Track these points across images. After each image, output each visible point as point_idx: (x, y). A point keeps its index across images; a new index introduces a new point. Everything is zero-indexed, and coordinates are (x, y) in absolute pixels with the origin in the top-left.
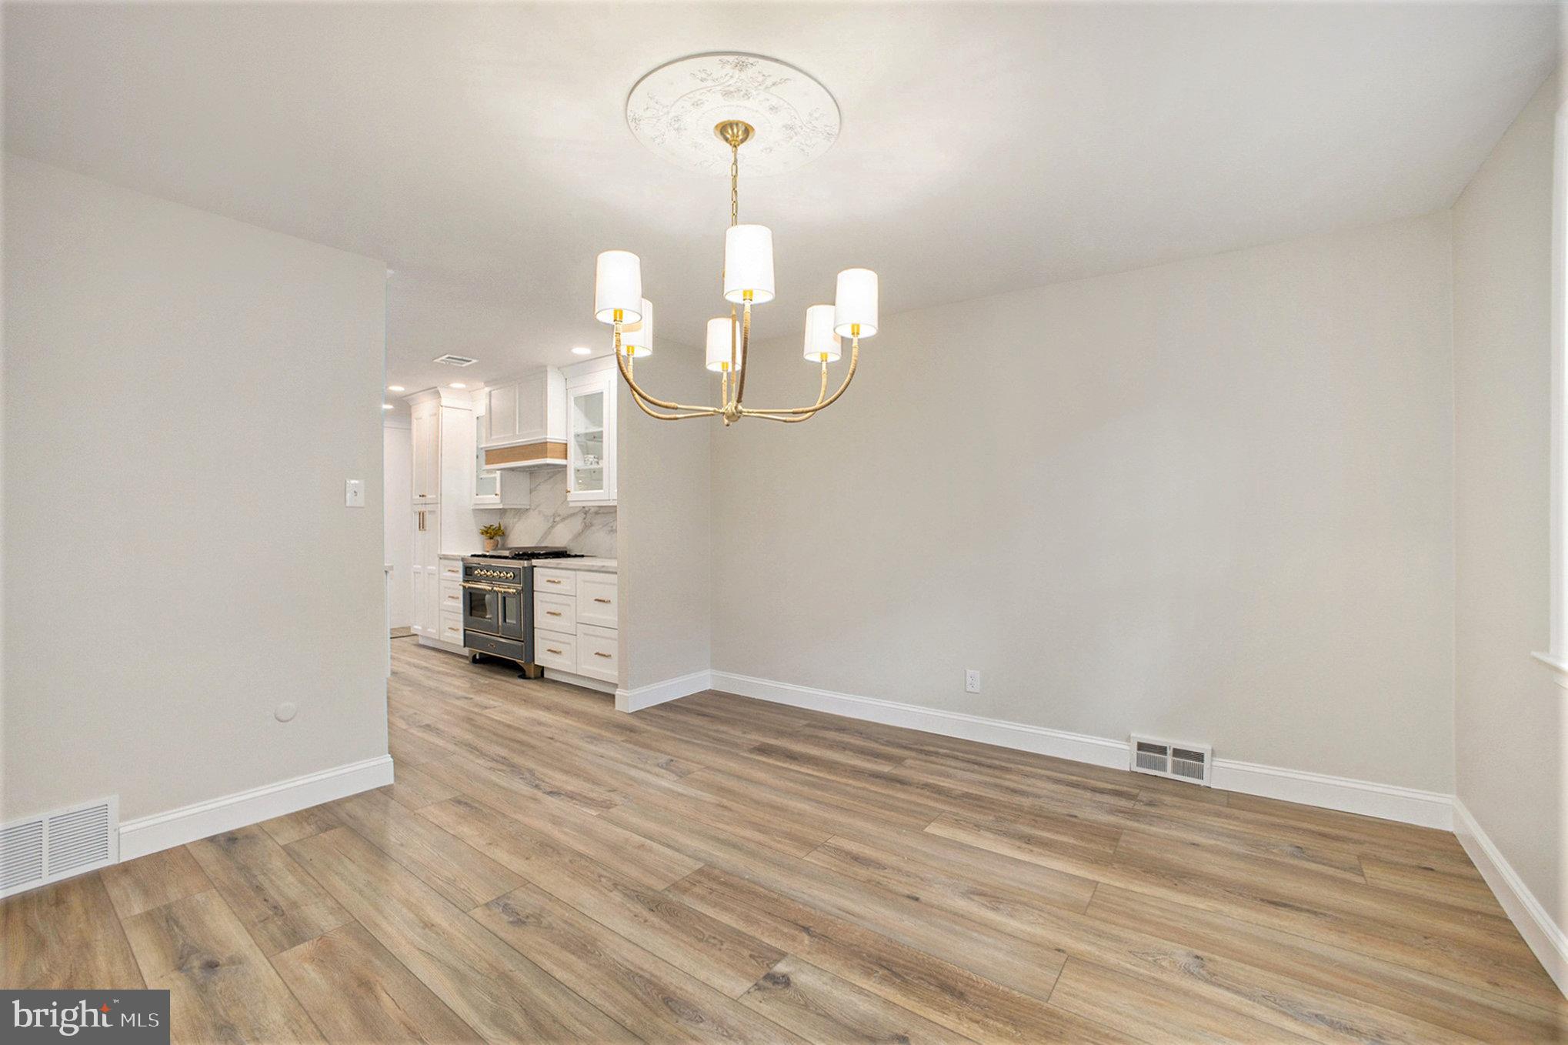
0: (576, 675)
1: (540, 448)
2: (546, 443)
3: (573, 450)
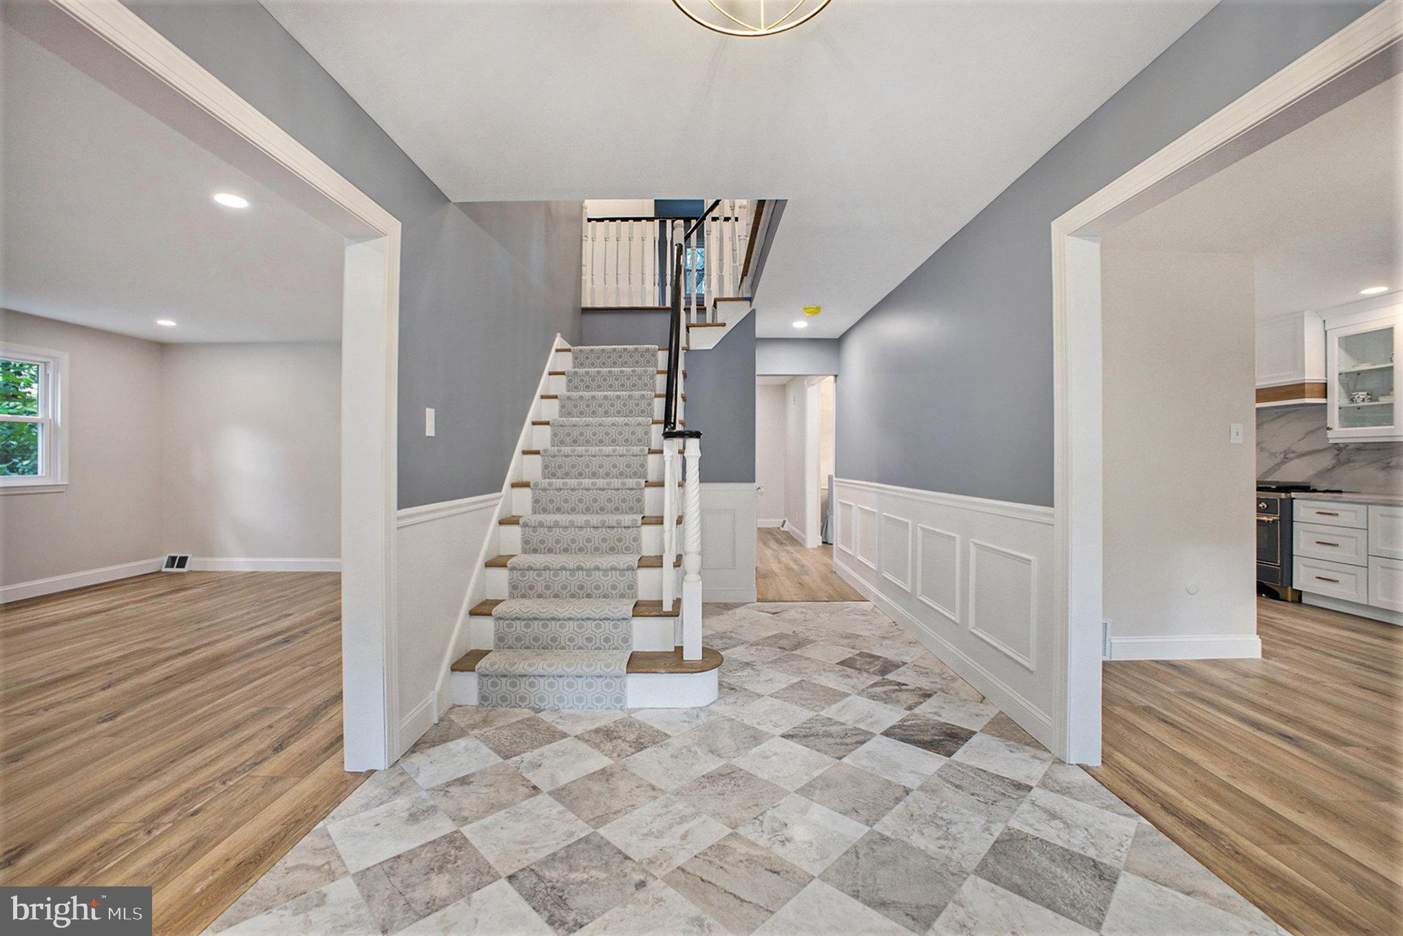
1: (1298, 390)
2: (1304, 384)
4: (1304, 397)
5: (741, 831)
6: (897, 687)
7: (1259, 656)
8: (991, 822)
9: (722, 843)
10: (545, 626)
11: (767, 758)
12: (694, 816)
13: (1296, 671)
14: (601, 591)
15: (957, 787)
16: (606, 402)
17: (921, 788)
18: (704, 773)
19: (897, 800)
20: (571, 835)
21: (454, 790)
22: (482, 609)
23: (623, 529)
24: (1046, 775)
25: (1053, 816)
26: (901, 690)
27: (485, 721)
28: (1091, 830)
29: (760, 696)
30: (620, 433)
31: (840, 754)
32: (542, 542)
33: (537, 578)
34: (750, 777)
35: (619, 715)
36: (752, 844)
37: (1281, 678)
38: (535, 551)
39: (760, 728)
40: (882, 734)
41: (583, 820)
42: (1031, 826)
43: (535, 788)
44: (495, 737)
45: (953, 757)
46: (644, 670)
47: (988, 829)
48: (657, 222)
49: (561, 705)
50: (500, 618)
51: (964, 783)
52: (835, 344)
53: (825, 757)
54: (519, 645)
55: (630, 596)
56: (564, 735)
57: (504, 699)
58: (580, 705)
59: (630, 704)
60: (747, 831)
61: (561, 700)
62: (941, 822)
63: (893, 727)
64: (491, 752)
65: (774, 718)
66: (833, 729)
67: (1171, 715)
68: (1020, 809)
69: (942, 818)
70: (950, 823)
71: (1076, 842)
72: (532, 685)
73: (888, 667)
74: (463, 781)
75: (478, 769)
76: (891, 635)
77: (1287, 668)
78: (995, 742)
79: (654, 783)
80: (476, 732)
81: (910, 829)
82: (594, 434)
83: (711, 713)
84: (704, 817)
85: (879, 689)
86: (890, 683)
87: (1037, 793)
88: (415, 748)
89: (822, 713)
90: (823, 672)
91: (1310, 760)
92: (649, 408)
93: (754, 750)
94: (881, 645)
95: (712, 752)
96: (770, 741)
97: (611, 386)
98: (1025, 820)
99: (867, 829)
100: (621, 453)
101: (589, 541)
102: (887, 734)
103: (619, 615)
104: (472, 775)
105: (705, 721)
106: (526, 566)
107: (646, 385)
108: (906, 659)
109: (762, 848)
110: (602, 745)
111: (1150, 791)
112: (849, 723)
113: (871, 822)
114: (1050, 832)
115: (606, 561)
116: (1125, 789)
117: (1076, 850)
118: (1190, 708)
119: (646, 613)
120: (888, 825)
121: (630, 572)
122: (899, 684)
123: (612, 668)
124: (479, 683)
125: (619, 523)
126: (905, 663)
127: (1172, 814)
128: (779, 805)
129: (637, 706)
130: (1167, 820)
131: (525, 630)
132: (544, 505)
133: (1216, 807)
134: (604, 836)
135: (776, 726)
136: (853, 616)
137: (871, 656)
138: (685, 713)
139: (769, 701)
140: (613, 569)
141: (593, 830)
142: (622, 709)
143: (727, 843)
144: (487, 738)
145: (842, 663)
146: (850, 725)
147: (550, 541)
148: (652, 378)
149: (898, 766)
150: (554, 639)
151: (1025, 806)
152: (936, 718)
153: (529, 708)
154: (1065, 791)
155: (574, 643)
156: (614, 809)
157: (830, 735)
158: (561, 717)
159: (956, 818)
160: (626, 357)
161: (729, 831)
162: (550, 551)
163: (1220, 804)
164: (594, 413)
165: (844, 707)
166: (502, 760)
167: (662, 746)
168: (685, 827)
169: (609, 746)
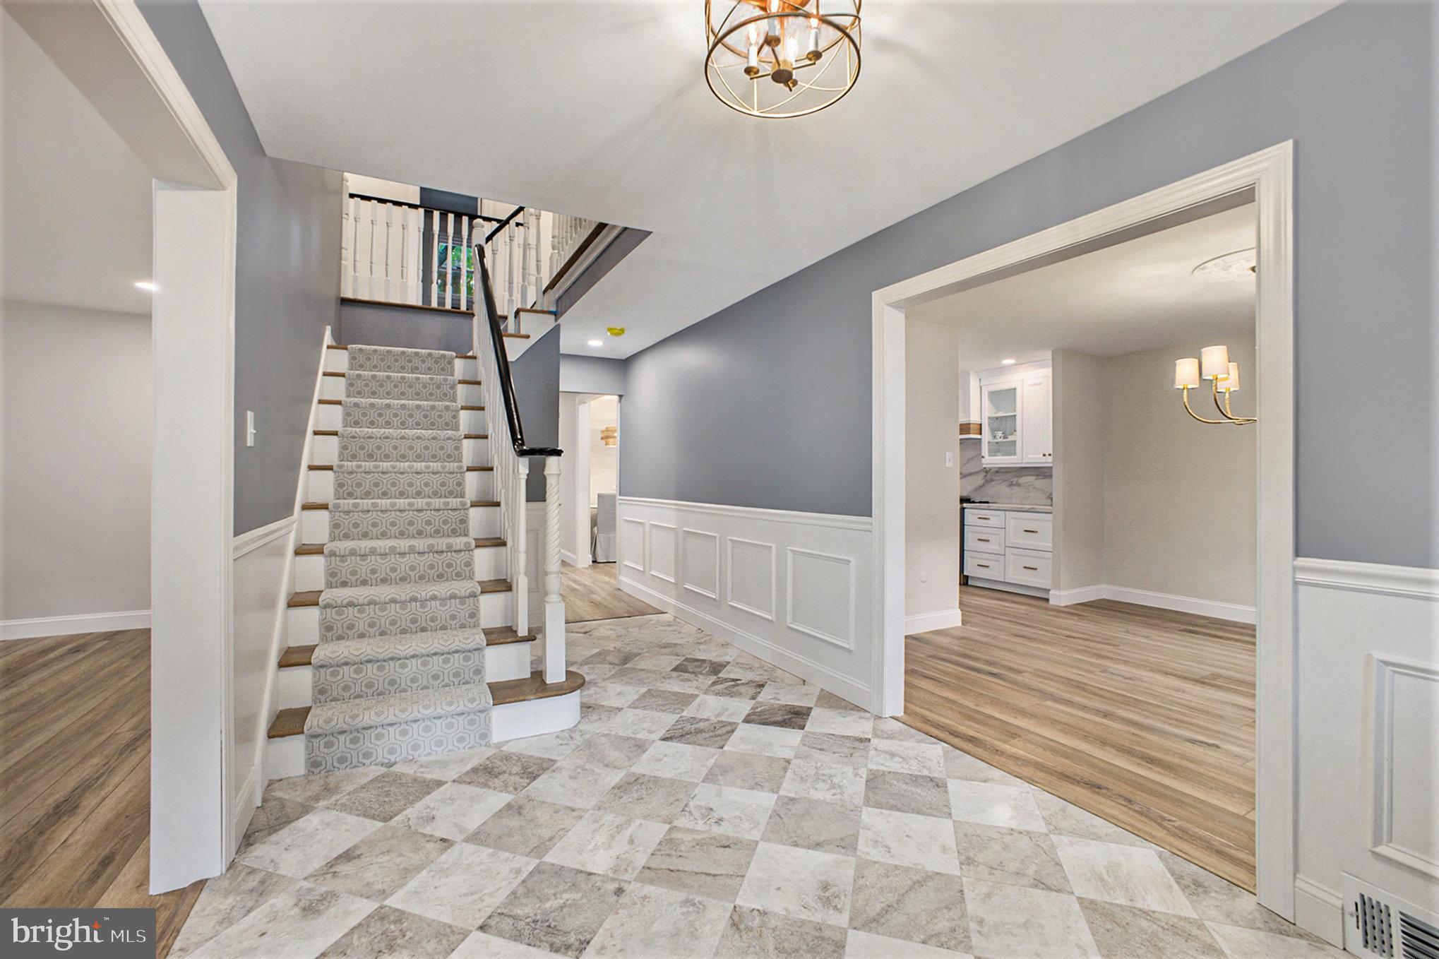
0: (1004, 582)
3: (986, 429)
4: (969, 433)
5: (676, 823)
6: (733, 683)
7: (960, 624)
8: (857, 769)
9: (668, 838)
10: (381, 669)
11: (660, 760)
12: (629, 822)
13: (982, 631)
14: (437, 623)
15: (821, 750)
16: (403, 412)
17: (797, 757)
18: (612, 785)
19: (785, 770)
20: (518, 871)
21: (344, 868)
22: (293, 658)
23: (453, 554)
24: (874, 728)
25: (893, 755)
26: (738, 685)
27: (328, 790)
28: (919, 758)
29: (620, 710)
30: (426, 448)
31: (720, 744)
32: (354, 573)
33: (359, 615)
34: (656, 780)
35: (490, 752)
36: (692, 831)
37: (976, 637)
38: (344, 584)
39: (638, 736)
40: (743, 722)
41: (522, 854)
42: (883, 765)
43: (443, 840)
44: (354, 803)
45: (806, 729)
46: (512, 700)
47: (856, 775)
48: (422, 211)
49: (416, 754)
50: (322, 666)
51: (823, 746)
52: (623, 366)
53: (709, 749)
54: (346, 695)
55: (472, 626)
56: (440, 784)
57: (342, 760)
58: (439, 750)
59: (496, 738)
60: (681, 822)
61: (416, 747)
62: (824, 778)
63: (749, 715)
64: (361, 819)
65: (645, 725)
66: (702, 725)
67: (930, 673)
68: (870, 756)
69: (823, 775)
70: (830, 776)
71: (914, 768)
72: (379, 737)
73: (716, 668)
74: (348, 856)
75: (360, 839)
76: (703, 640)
77: (977, 630)
78: (829, 713)
79: (570, 805)
80: (322, 803)
81: (805, 788)
82: (395, 448)
83: (582, 733)
84: (638, 822)
85: (720, 687)
86: (726, 680)
87: (875, 742)
88: (248, 840)
89: (684, 714)
90: (663, 680)
91: (1008, 685)
92: (454, 421)
93: (644, 757)
94: (700, 650)
95: (607, 766)
96: (654, 745)
97: (403, 394)
98: (877, 762)
99: (775, 796)
100: (435, 470)
101: (413, 568)
102: (747, 721)
103: (473, 646)
104: (355, 847)
105: (582, 740)
106: (345, 602)
107: (445, 395)
108: (727, 659)
109: (703, 832)
110: (490, 783)
111: (938, 725)
112: (712, 718)
113: (775, 790)
114: (895, 766)
115: (443, 589)
116: (922, 726)
117: (916, 773)
118: (938, 666)
119: (501, 641)
120: (789, 787)
121: (471, 599)
122: (733, 680)
123: (477, 702)
124: (307, 748)
125: (449, 547)
126: (728, 663)
127: (957, 736)
128: (695, 796)
129: (505, 739)
130: (956, 741)
131: (355, 676)
132: (346, 530)
133: (977, 726)
134: (553, 862)
135: (651, 732)
136: (660, 628)
137: (697, 660)
138: (557, 737)
139: (631, 712)
140: (453, 597)
141: (538, 861)
142: (488, 745)
143: (673, 836)
144: (343, 805)
145: (675, 669)
146: (714, 720)
147: (364, 571)
148: (453, 387)
149: (770, 744)
150: (392, 682)
151: (872, 753)
152: (778, 702)
153: (376, 765)
154: (891, 736)
155: (417, 684)
156: (547, 838)
157: (701, 731)
158: (422, 766)
159: (833, 772)
160: (417, 362)
161: (667, 827)
162: (364, 583)
163: (978, 723)
164: (388, 423)
165: (699, 706)
166: (382, 824)
167: (554, 771)
168: (628, 832)
169: (497, 782)
